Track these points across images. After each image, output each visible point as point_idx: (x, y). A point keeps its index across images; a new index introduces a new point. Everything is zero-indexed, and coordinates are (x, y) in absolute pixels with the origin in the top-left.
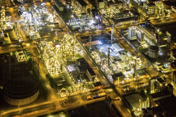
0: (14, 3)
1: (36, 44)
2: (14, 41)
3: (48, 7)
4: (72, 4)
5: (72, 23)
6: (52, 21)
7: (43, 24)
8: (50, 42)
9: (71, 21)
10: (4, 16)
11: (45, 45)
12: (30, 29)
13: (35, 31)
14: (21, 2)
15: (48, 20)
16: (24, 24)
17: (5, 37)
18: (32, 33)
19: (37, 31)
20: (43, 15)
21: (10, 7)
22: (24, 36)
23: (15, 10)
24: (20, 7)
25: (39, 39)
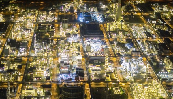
0: (117, 55)
1: (130, 85)
2: (113, 80)
3: (144, 61)
4: (165, 62)
5: (161, 75)
6: (145, 71)
7: (138, 72)
8: (140, 85)
9: (160, 73)
10: (107, 61)
11: (136, 85)
12: (126, 74)
13: (130, 76)
14: (123, 55)
15: (142, 70)
16: (122, 71)
17: (107, 76)
18: (127, 77)
19: (131, 76)
20: (139, 66)
21: (113, 57)
22: (121, 78)
23: (117, 60)
24: (121, 58)
25: (133, 81)
